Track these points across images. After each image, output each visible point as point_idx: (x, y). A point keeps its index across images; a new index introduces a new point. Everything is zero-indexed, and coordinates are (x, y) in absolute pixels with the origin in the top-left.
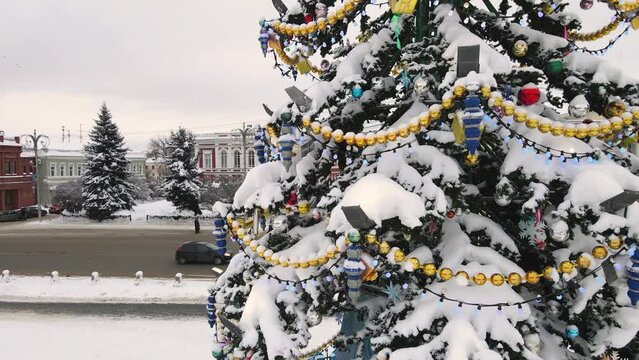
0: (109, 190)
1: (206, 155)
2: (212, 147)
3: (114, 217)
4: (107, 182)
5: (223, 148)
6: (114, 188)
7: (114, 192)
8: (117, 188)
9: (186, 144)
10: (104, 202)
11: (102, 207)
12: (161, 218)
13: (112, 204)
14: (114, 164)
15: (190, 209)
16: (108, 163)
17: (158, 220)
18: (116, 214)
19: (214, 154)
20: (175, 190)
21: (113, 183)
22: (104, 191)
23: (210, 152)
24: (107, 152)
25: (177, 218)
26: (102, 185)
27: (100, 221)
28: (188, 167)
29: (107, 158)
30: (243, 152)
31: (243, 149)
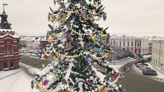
30: (122, 42)
31: (122, 41)
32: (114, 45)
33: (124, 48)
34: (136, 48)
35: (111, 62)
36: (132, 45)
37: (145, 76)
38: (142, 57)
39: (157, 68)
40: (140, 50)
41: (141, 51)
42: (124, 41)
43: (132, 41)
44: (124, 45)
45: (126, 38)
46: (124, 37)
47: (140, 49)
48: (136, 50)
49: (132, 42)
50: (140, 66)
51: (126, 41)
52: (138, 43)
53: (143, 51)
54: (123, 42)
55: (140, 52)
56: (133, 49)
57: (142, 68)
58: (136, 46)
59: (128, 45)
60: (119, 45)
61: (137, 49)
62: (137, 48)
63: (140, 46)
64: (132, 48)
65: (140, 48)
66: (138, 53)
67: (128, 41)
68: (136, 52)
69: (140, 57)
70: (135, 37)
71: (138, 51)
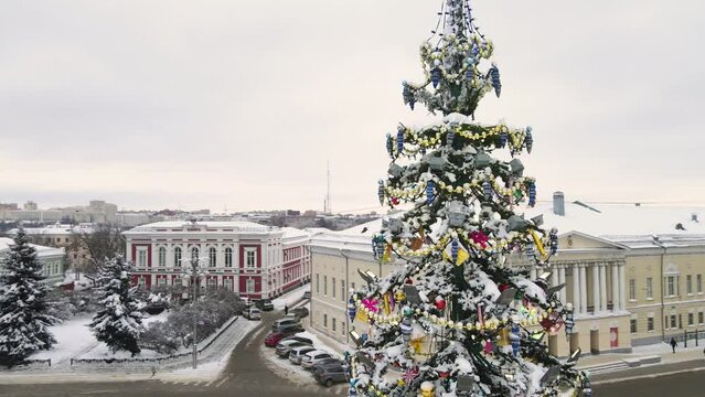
0: (23, 329)
1: (141, 252)
2: (148, 242)
3: (29, 362)
4: (21, 319)
5: (161, 245)
6: (30, 326)
7: (29, 331)
8: (34, 324)
9: (124, 274)
10: (16, 344)
11: (14, 351)
12: (90, 361)
13: (27, 346)
14: (31, 298)
15: (126, 348)
16: (23, 296)
17: (86, 365)
18: (31, 358)
19: (150, 250)
20: (109, 328)
21: (28, 320)
22: (16, 330)
23: (146, 248)
24: (21, 283)
25: (109, 362)
26: (15, 324)
27: (10, 367)
28: (125, 300)
29: (22, 290)
30: (184, 248)
31: (185, 245)
32: (150, 264)
33: (197, 274)
34: (242, 272)
35: (177, 354)
36: (228, 260)
37: (328, 390)
38: (271, 308)
39: (342, 347)
40: (258, 280)
41: (264, 284)
42: (194, 245)
43: (228, 245)
45: (203, 232)
46: (192, 230)
47: (260, 277)
48: (243, 281)
49: (228, 251)
50: (295, 352)
51: (203, 245)
52: (249, 253)
53: (270, 283)
54: (191, 247)
55: (258, 288)
56: (232, 277)
57: (304, 358)
58: (242, 265)
59: (213, 260)
60: (170, 263)
61: (248, 277)
62: (246, 274)
63: (259, 265)
64: (228, 275)
65: (259, 272)
66: (252, 292)
67: (212, 245)
68: (242, 287)
69: (264, 310)
70: (238, 229)
71: (253, 284)
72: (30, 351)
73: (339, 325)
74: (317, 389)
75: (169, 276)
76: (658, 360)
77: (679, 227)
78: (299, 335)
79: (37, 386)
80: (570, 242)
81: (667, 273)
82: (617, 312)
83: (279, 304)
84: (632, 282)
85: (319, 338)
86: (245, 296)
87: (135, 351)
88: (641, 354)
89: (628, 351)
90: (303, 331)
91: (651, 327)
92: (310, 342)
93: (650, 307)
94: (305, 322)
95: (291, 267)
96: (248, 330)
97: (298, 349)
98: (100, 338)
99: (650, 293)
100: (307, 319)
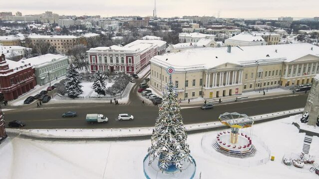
1: (93, 58)
2: (95, 55)
5: (100, 56)
6: (77, 88)
7: (77, 90)
10: (75, 93)
11: (75, 95)
12: (94, 97)
15: (103, 94)
16: (75, 81)
18: (79, 96)
20: (98, 89)
22: (74, 89)
23: (95, 57)
24: (74, 77)
25: (99, 97)
29: (74, 79)
30: (108, 57)
31: (108, 56)
32: (97, 62)
33: (112, 65)
35: (116, 95)
36: (123, 61)
38: (138, 78)
39: (160, 92)
40: (133, 68)
41: (135, 69)
42: (111, 56)
43: (122, 56)
44: (112, 61)
45: (114, 52)
46: (110, 51)
48: (128, 68)
49: (123, 58)
51: (114, 56)
52: (129, 59)
55: (133, 70)
57: (150, 97)
58: (127, 63)
59: (117, 61)
60: (103, 62)
62: (128, 66)
63: (133, 63)
64: (123, 66)
65: (133, 65)
66: (131, 72)
67: (117, 56)
68: (128, 70)
69: (136, 79)
70: (126, 51)
71: (131, 69)
72: (78, 94)
73: (159, 86)
74: (153, 105)
75: (103, 66)
76: (247, 97)
77: (268, 56)
78: (148, 89)
79: (84, 104)
80: (226, 65)
81: (259, 71)
82: (239, 84)
83: (140, 75)
84: (246, 75)
85: (154, 90)
86: (129, 73)
87: (105, 94)
88: (245, 95)
89: (241, 94)
90: (149, 87)
91: (251, 87)
92: (151, 91)
93: (251, 81)
94: (149, 83)
95: (142, 61)
96: (132, 86)
97: (148, 94)
98: (96, 92)
99: (252, 77)
100: (149, 82)
